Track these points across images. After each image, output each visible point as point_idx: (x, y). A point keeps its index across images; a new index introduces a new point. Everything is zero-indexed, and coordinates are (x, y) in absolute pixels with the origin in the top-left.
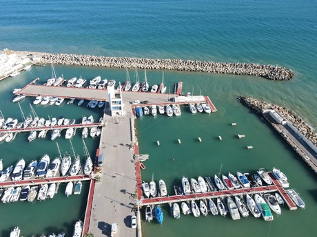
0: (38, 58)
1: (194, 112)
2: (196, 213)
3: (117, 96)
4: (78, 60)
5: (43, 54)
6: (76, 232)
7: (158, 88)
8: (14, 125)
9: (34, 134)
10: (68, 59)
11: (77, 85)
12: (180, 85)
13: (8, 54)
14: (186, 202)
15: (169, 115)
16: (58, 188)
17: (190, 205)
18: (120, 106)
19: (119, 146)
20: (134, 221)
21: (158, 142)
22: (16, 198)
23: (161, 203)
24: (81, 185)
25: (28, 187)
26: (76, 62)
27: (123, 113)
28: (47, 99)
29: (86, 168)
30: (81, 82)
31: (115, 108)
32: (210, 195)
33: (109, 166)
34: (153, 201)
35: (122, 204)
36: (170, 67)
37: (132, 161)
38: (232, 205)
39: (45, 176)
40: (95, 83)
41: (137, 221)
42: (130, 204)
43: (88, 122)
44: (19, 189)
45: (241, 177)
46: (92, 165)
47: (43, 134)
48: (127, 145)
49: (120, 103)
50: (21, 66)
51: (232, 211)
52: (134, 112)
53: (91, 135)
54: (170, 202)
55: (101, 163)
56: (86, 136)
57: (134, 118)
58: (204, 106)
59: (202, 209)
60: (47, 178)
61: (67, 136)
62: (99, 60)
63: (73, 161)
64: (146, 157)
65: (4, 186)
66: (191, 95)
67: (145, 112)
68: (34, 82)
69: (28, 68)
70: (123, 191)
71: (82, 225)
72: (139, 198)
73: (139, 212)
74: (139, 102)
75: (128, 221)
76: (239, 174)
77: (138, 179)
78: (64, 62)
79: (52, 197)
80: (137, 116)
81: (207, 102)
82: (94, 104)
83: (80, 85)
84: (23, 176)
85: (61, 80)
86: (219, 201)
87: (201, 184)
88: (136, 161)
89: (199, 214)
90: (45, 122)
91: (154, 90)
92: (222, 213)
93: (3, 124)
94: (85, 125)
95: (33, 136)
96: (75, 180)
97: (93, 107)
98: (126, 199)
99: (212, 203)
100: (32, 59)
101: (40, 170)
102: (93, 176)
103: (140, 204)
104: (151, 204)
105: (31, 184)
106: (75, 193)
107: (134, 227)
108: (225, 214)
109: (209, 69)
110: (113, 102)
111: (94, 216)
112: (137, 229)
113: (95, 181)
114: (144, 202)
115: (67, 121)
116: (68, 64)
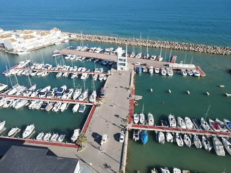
0: (74, 36)
1: (185, 75)
2: (180, 142)
3: (124, 55)
4: (100, 38)
5: (78, 34)
6: (74, 135)
7: (157, 58)
8: (49, 68)
9: (61, 74)
10: (94, 38)
11: (96, 51)
12: (175, 58)
13: (56, 31)
14: (171, 133)
15: (163, 74)
16: (68, 106)
17: (174, 136)
18: (124, 62)
19: (119, 88)
20: (122, 137)
21: (151, 90)
22: (38, 107)
23: (148, 129)
24: (85, 107)
25: (48, 102)
26: (98, 40)
27: (126, 68)
28: (74, 56)
29: (91, 97)
30: (99, 49)
31: (121, 64)
32: (195, 131)
33: (109, 99)
34: (141, 127)
35: (114, 124)
36: (168, 47)
37: (128, 98)
38: (217, 142)
39: (61, 98)
40: (109, 50)
41: (125, 138)
42: (121, 125)
43: (99, 72)
44: (41, 102)
45: (228, 123)
46: (96, 96)
47: (66, 75)
48: (126, 88)
49: (125, 61)
50: (62, 39)
51: (217, 147)
52: (134, 69)
53: (100, 79)
54: (156, 130)
55: (103, 95)
56: (96, 79)
57: (134, 73)
58: (194, 71)
59: (185, 140)
60: (62, 99)
61: (82, 78)
62: (114, 39)
63: (83, 92)
64: (140, 98)
65: (33, 99)
66: (183, 63)
67: (144, 71)
68: (68, 48)
69: (67, 41)
70: (117, 116)
71: (80, 132)
72: (130, 123)
73: (127, 132)
74: (139, 64)
75: (117, 137)
76: (226, 121)
77: (130, 110)
78: (90, 39)
79: (62, 111)
80: (137, 72)
81: (197, 69)
82: (106, 62)
83: (98, 52)
84: (46, 95)
85: (86, 48)
86: (203, 137)
87: (187, 122)
88: (131, 98)
89: (183, 144)
90: (69, 68)
91: (153, 58)
92: (206, 148)
93: (43, 67)
94: (97, 73)
95: (59, 75)
96: (82, 103)
97: (105, 64)
98: (119, 122)
99: (196, 138)
100: (70, 37)
101: (58, 92)
102: (96, 103)
103: (130, 127)
104: (139, 128)
105: (50, 101)
106: (80, 111)
107: (122, 141)
108: (210, 149)
109: (201, 50)
110: (120, 59)
111: (90, 128)
112: (124, 144)
113: (96, 106)
114: (133, 126)
115: (84, 69)
116: (93, 40)
